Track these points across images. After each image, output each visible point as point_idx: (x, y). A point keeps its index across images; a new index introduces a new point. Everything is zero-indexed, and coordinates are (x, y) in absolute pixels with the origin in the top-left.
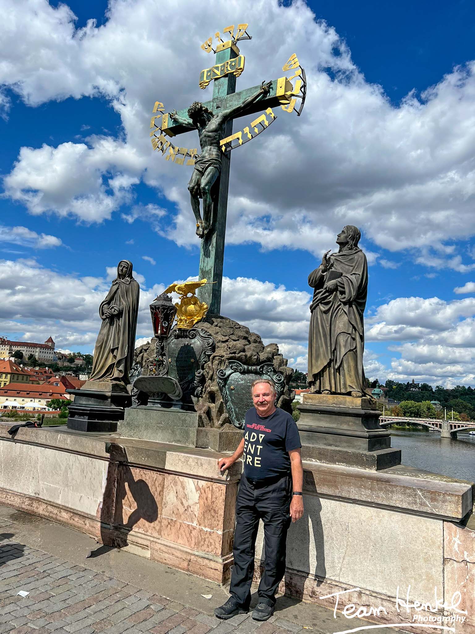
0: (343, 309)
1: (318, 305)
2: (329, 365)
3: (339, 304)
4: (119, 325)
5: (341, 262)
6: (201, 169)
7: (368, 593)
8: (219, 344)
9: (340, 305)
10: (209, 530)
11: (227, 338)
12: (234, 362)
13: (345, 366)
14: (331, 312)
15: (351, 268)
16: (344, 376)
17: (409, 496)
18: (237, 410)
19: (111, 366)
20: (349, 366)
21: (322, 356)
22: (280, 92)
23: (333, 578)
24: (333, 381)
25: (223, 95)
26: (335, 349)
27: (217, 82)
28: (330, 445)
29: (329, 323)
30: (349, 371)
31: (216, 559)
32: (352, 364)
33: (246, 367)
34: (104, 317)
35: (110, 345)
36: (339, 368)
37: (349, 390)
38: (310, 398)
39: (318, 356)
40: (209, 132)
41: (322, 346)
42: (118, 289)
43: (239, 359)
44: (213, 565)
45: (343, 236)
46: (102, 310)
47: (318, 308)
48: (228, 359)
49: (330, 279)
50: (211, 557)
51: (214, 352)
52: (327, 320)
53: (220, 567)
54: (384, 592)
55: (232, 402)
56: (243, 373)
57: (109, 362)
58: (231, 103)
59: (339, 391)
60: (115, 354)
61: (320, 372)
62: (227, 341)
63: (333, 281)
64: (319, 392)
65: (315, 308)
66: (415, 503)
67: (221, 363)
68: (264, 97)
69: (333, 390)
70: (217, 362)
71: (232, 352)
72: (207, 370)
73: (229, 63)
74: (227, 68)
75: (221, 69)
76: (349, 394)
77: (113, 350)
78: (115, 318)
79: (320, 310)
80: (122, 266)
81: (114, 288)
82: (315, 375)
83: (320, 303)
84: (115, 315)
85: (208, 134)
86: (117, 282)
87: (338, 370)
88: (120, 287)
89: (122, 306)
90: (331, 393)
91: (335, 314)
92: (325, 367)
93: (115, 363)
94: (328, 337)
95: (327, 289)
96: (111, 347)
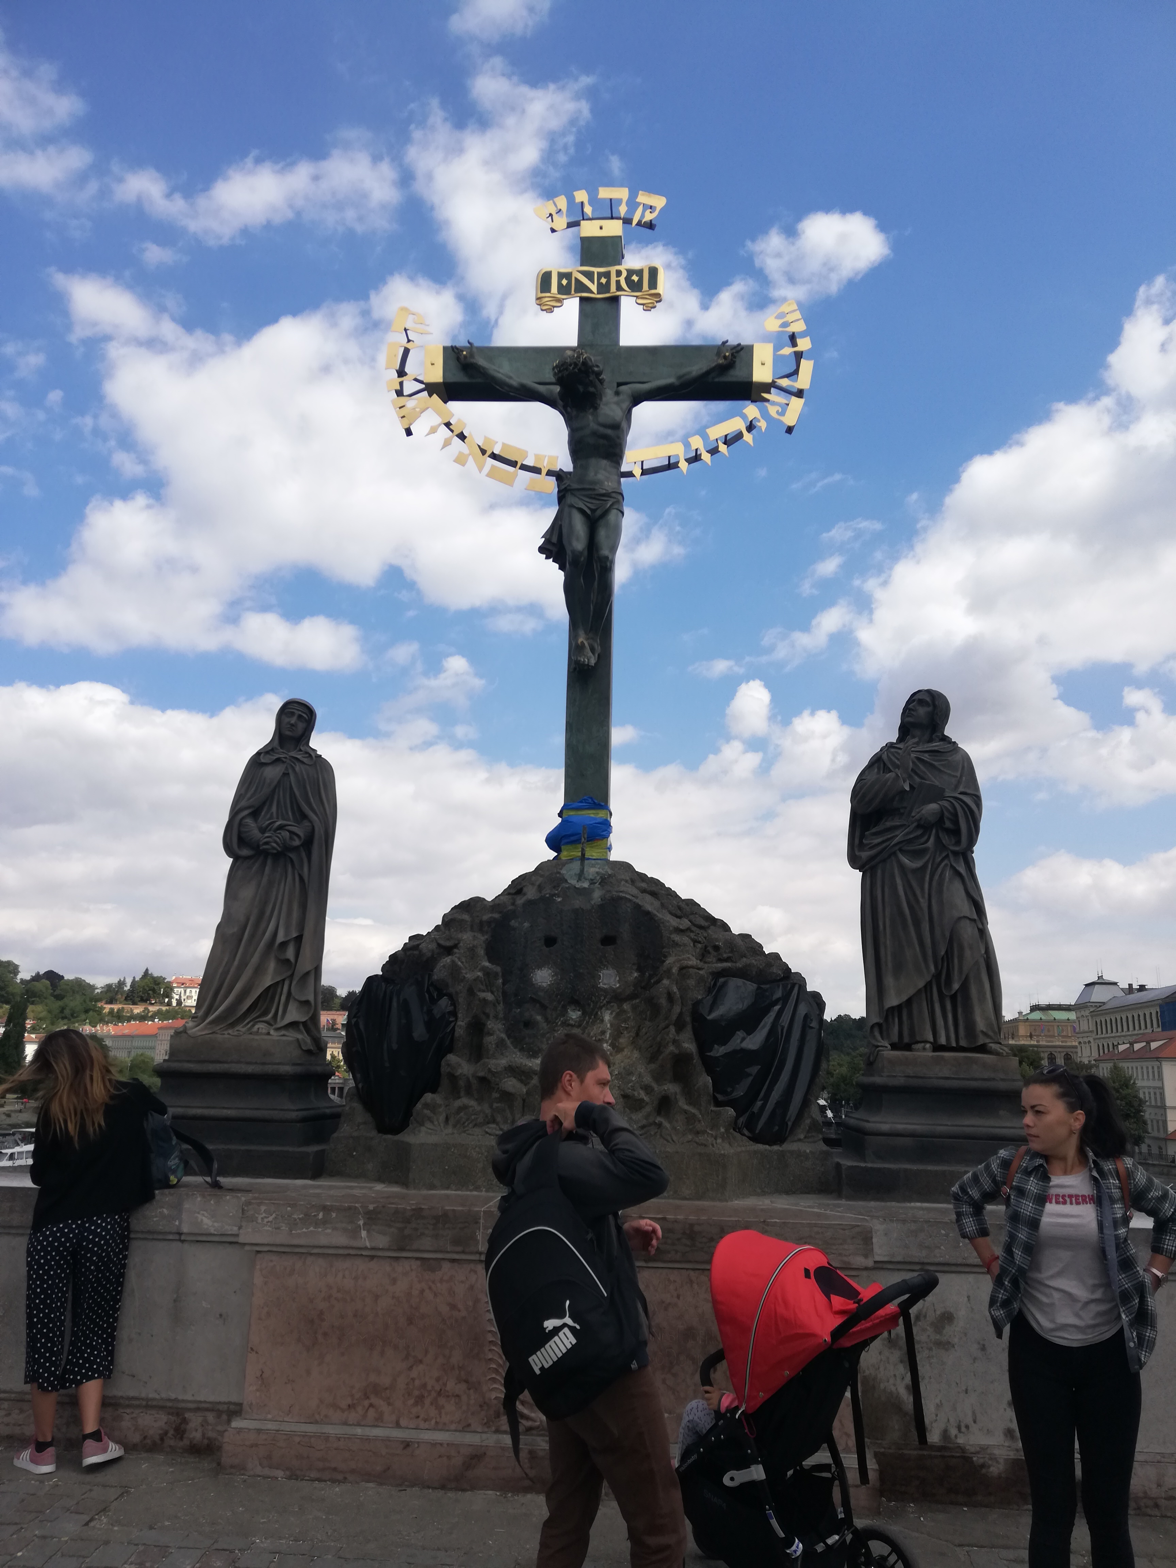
0: (952, 866)
1: (894, 853)
2: (927, 989)
3: (944, 855)
4: (300, 876)
6: (589, 512)
9: (947, 856)
13: (973, 989)
14: (928, 872)
15: (954, 780)
16: (967, 1010)
19: (269, 988)
20: (980, 990)
21: (911, 966)
24: (939, 1023)
25: (599, 343)
26: (947, 955)
27: (582, 307)
29: (926, 896)
30: (981, 1001)
32: (987, 985)
34: (241, 854)
35: (277, 930)
36: (955, 994)
37: (981, 1040)
39: (899, 968)
40: (605, 426)
41: (909, 946)
45: (923, 711)
46: (232, 832)
47: (892, 863)
49: (926, 801)
52: (922, 889)
59: (954, 1045)
61: (906, 1002)
63: (934, 807)
64: (899, 1046)
65: (884, 861)
67: (699, 983)
70: (691, 982)
71: (725, 956)
72: (663, 1001)
73: (624, 274)
74: (618, 282)
75: (599, 279)
76: (983, 1049)
77: (284, 945)
78: (290, 857)
79: (902, 867)
80: (293, 714)
81: (272, 773)
82: (892, 1009)
83: (900, 850)
84: (296, 849)
85: (602, 430)
86: (277, 756)
87: (953, 998)
88: (290, 771)
89: (306, 823)
90: (937, 1048)
91: (936, 877)
92: (919, 991)
93: (284, 980)
94: (926, 926)
95: (922, 822)
96: (280, 938)
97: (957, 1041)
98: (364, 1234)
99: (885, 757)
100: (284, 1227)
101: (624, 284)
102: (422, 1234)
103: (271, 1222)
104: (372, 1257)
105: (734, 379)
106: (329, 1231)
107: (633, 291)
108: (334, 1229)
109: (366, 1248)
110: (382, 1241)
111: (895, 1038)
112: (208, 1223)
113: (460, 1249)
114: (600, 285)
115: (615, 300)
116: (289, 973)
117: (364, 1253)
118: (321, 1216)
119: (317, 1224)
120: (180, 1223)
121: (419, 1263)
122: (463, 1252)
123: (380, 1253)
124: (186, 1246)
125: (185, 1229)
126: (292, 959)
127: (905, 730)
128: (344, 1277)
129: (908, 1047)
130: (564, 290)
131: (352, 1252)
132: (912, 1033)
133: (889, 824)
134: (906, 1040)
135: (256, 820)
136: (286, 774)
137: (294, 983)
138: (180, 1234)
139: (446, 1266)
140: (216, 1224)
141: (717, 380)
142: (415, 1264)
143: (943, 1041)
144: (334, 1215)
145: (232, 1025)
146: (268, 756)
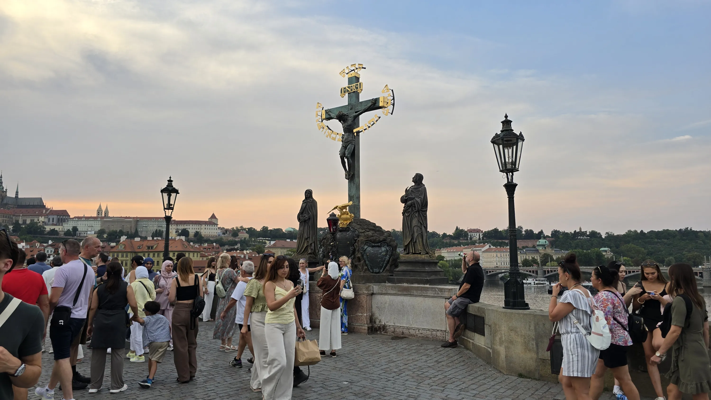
0: (415, 215)
2: (411, 240)
4: (309, 225)
5: (414, 192)
6: (345, 146)
7: (422, 329)
8: (360, 234)
9: (414, 213)
10: (361, 314)
11: (364, 230)
12: (368, 242)
13: (417, 241)
14: (410, 216)
15: (418, 195)
16: (417, 245)
17: (434, 291)
18: (371, 264)
19: (306, 247)
20: (419, 241)
21: (408, 237)
22: (381, 104)
23: (410, 326)
24: (413, 248)
25: (353, 103)
26: (413, 233)
27: (349, 95)
28: (412, 277)
29: (410, 221)
30: (419, 244)
31: (365, 325)
32: (420, 240)
33: (374, 244)
34: (300, 221)
35: (305, 236)
36: (415, 242)
37: (420, 252)
38: (403, 257)
40: (347, 126)
41: (407, 232)
42: (306, 205)
43: (370, 241)
44: (363, 328)
45: (415, 179)
46: (299, 218)
48: (365, 241)
50: (363, 325)
51: (358, 238)
53: (366, 328)
54: (427, 328)
55: (368, 261)
56: (373, 247)
57: (305, 245)
58: (357, 108)
60: (308, 240)
61: (408, 244)
62: (364, 232)
63: (410, 202)
64: (408, 254)
66: (436, 293)
67: (362, 243)
68: (373, 106)
69: (414, 252)
70: (360, 243)
71: (367, 237)
72: (355, 247)
73: (355, 86)
75: (351, 88)
77: (307, 238)
78: (306, 222)
82: (406, 246)
83: (406, 212)
84: (307, 220)
85: (347, 127)
86: (305, 202)
89: (309, 215)
91: (412, 217)
92: (410, 242)
93: (309, 245)
94: (410, 228)
95: (409, 205)
97: (416, 252)
101: (355, 88)
111: (407, 252)
130: (345, 92)
134: (409, 252)
135: (302, 215)
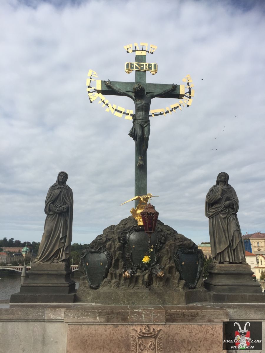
0: (232, 217)
1: (218, 214)
4: (66, 219)
5: (226, 191)
6: (142, 125)
9: (231, 215)
12: (181, 248)
14: (227, 218)
15: (232, 195)
16: (237, 253)
19: (57, 250)
21: (223, 242)
24: (230, 256)
25: (143, 82)
26: (232, 239)
27: (136, 73)
29: (226, 225)
33: (188, 250)
35: (59, 234)
39: (220, 243)
41: (223, 237)
43: (184, 246)
47: (218, 216)
48: (179, 245)
49: (226, 201)
51: (166, 241)
52: (225, 223)
55: (184, 272)
56: (187, 253)
57: (56, 248)
59: (234, 262)
61: (221, 252)
63: (228, 202)
65: (216, 216)
67: (175, 248)
71: (181, 241)
72: (166, 253)
73: (148, 65)
74: (146, 67)
75: (141, 66)
76: (241, 263)
77: (62, 239)
78: (63, 215)
79: (220, 217)
80: (62, 176)
81: (57, 192)
82: (218, 253)
83: (220, 213)
84: (65, 212)
86: (58, 187)
87: (234, 250)
88: (62, 191)
89: (67, 205)
90: (230, 263)
91: (229, 220)
92: (225, 249)
93: (61, 248)
94: (226, 232)
95: (225, 206)
96: (61, 236)
97: (235, 261)
98: (98, 318)
99: (214, 189)
100: (76, 317)
101: (147, 68)
102: (114, 318)
103: (72, 316)
104: (100, 324)
105: (175, 93)
106: (88, 318)
107: (150, 70)
108: (90, 317)
109: (99, 322)
110: (103, 320)
111: (219, 261)
112: (52, 316)
113: (124, 321)
114: (141, 67)
115: (145, 71)
116: (63, 245)
117: (98, 323)
118: (86, 314)
119: (85, 316)
120: (44, 317)
121: (112, 325)
122: (125, 322)
123: (102, 323)
124: (45, 323)
125: (46, 318)
126: (64, 242)
127: (218, 182)
128: (92, 330)
129: (223, 263)
131: (95, 323)
132: (224, 259)
133: (217, 206)
134: (222, 261)
135: (53, 204)
136: (61, 192)
137: (65, 249)
138: (44, 320)
139: (120, 326)
140: (54, 317)
141: (171, 93)
142: (111, 326)
143: (231, 261)
144: (90, 313)
145: (48, 261)
146: (55, 187)
